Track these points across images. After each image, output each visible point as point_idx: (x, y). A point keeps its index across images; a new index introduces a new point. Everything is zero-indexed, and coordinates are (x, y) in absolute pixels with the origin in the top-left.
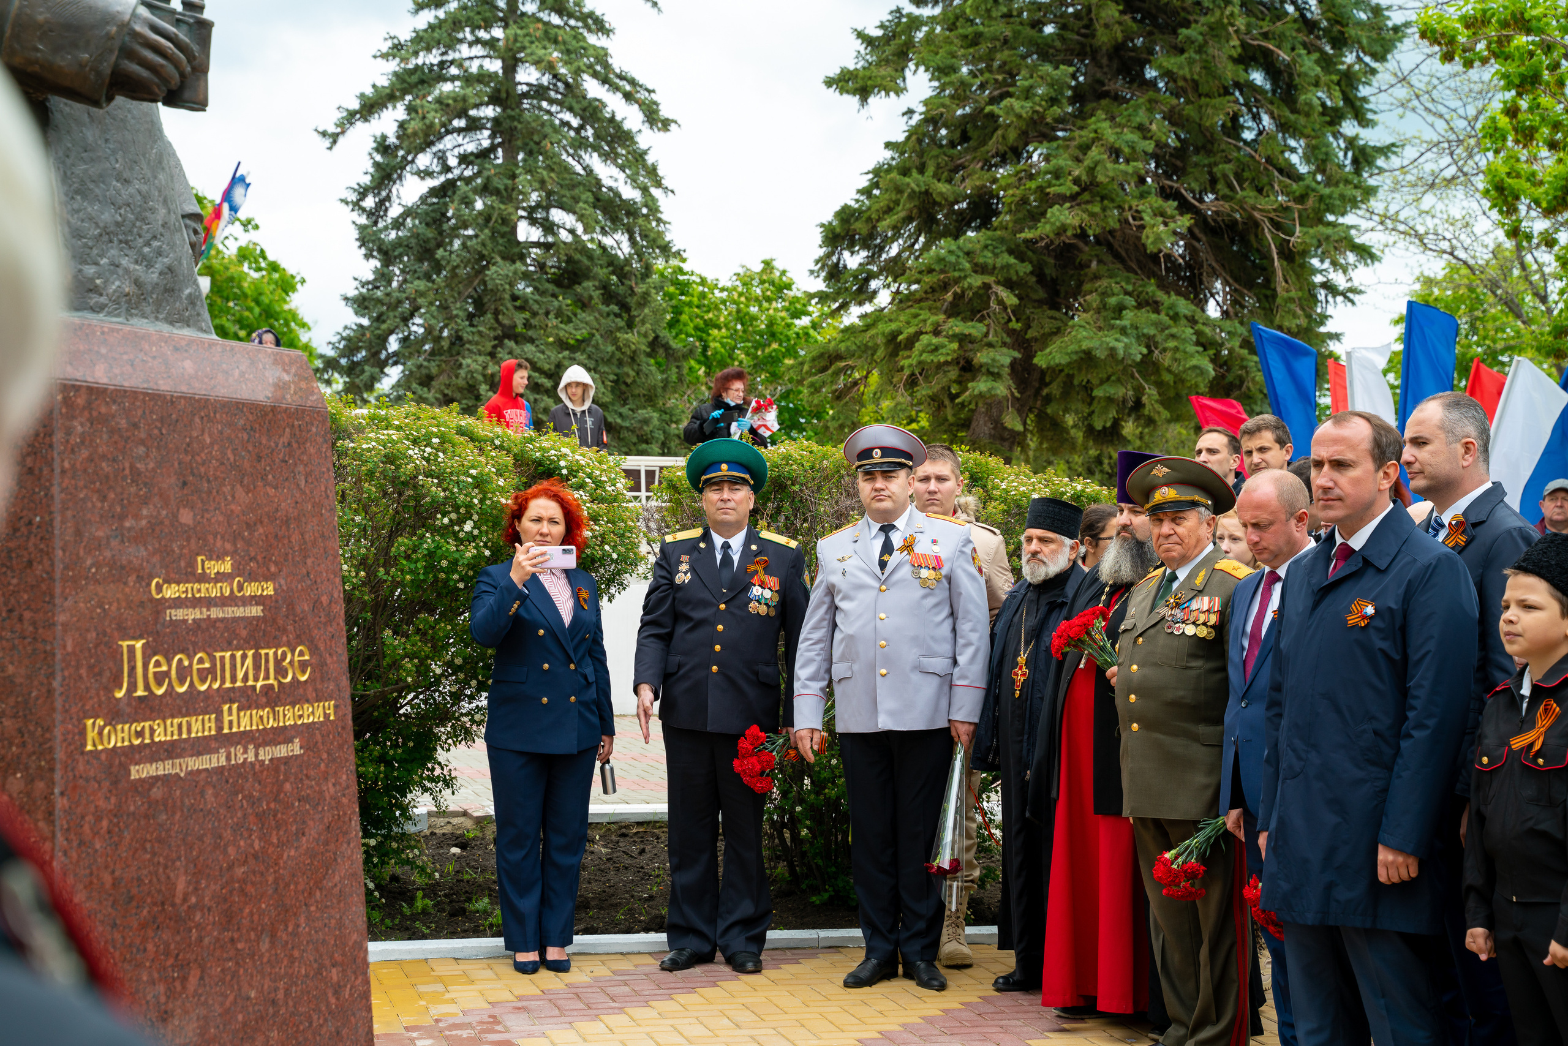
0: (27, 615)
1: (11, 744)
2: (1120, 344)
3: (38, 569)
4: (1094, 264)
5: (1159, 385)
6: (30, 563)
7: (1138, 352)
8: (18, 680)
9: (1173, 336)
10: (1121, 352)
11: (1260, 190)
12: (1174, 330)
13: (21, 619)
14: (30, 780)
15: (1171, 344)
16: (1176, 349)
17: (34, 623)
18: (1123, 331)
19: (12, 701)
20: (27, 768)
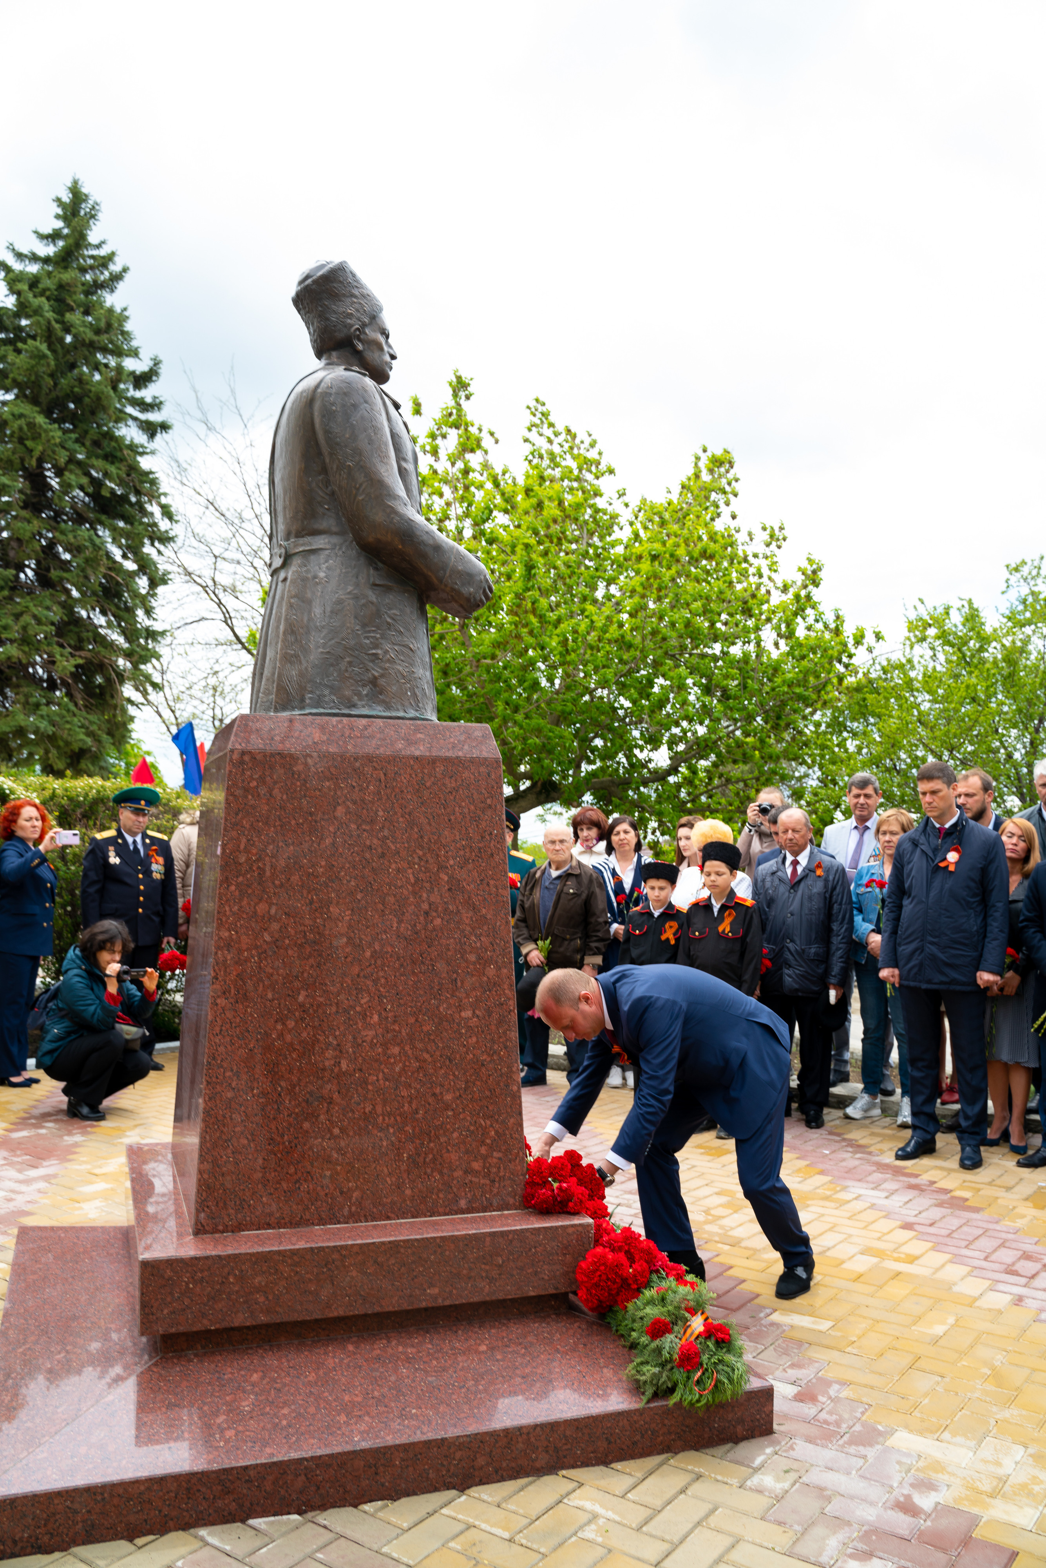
0: (492, 882)
1: (486, 950)
2: (43, 725)
3: (497, 858)
4: (14, 679)
5: (58, 748)
6: (492, 855)
7: (50, 730)
8: (489, 917)
9: (67, 722)
10: (42, 730)
11: (106, 648)
12: (69, 719)
13: (488, 884)
14: (499, 968)
15: (68, 726)
16: (70, 729)
17: (496, 887)
18: (42, 717)
19: (485, 928)
20: (496, 962)
